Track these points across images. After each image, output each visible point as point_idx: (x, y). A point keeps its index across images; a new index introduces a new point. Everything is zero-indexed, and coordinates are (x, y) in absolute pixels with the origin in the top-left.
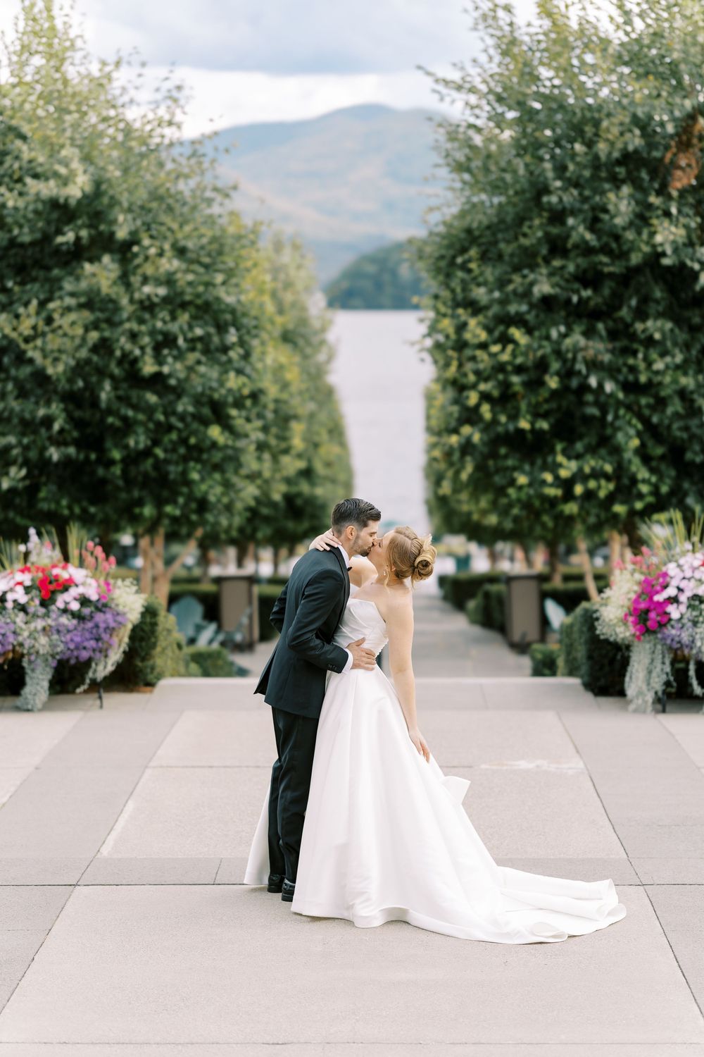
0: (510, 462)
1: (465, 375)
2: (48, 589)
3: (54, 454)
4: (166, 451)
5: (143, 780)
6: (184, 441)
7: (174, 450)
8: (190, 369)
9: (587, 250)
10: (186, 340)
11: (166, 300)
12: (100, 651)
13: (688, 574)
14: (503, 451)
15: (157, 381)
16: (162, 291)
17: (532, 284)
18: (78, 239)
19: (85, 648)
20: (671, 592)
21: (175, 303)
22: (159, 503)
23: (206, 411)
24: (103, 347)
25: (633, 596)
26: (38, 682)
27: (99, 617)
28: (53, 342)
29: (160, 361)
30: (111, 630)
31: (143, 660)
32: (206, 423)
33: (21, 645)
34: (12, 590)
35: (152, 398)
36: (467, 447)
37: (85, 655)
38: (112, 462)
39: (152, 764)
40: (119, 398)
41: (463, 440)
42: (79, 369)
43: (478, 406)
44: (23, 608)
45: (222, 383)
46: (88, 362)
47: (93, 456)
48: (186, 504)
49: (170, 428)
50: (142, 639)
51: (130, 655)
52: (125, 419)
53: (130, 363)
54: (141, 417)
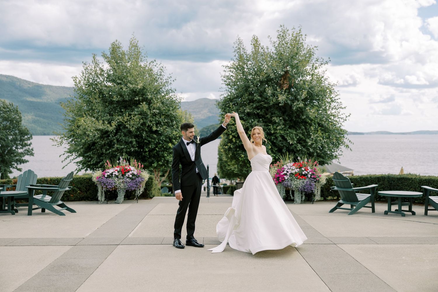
0: (239, 152)
1: (229, 132)
2: (124, 172)
3: (132, 149)
4: (159, 149)
5: (145, 218)
6: (163, 147)
7: (161, 149)
8: (164, 129)
9: (259, 101)
10: (163, 123)
11: (159, 113)
12: (138, 188)
13: (289, 168)
14: (238, 150)
15: (156, 132)
16: (158, 111)
17: (245, 110)
18: (139, 99)
19: (133, 187)
20: (285, 172)
21: (160, 114)
22: (158, 161)
23: (168, 140)
24: (144, 124)
25: (275, 173)
26: (121, 196)
27: (137, 179)
28: (132, 123)
29: (157, 127)
30: (140, 183)
31: (149, 191)
32: (168, 143)
33: (117, 186)
34: (114, 172)
35: (155, 136)
36: (230, 148)
37: (133, 189)
38: (146, 152)
39: (148, 214)
40: (147, 136)
41: (228, 147)
42: (138, 129)
43: (232, 139)
44: (117, 177)
45: (172, 133)
46: (140, 127)
47: (142, 150)
48: (164, 161)
49: (160, 143)
50: (149, 186)
51: (145, 189)
52: (149, 141)
53: (150, 128)
54: (153, 140)
